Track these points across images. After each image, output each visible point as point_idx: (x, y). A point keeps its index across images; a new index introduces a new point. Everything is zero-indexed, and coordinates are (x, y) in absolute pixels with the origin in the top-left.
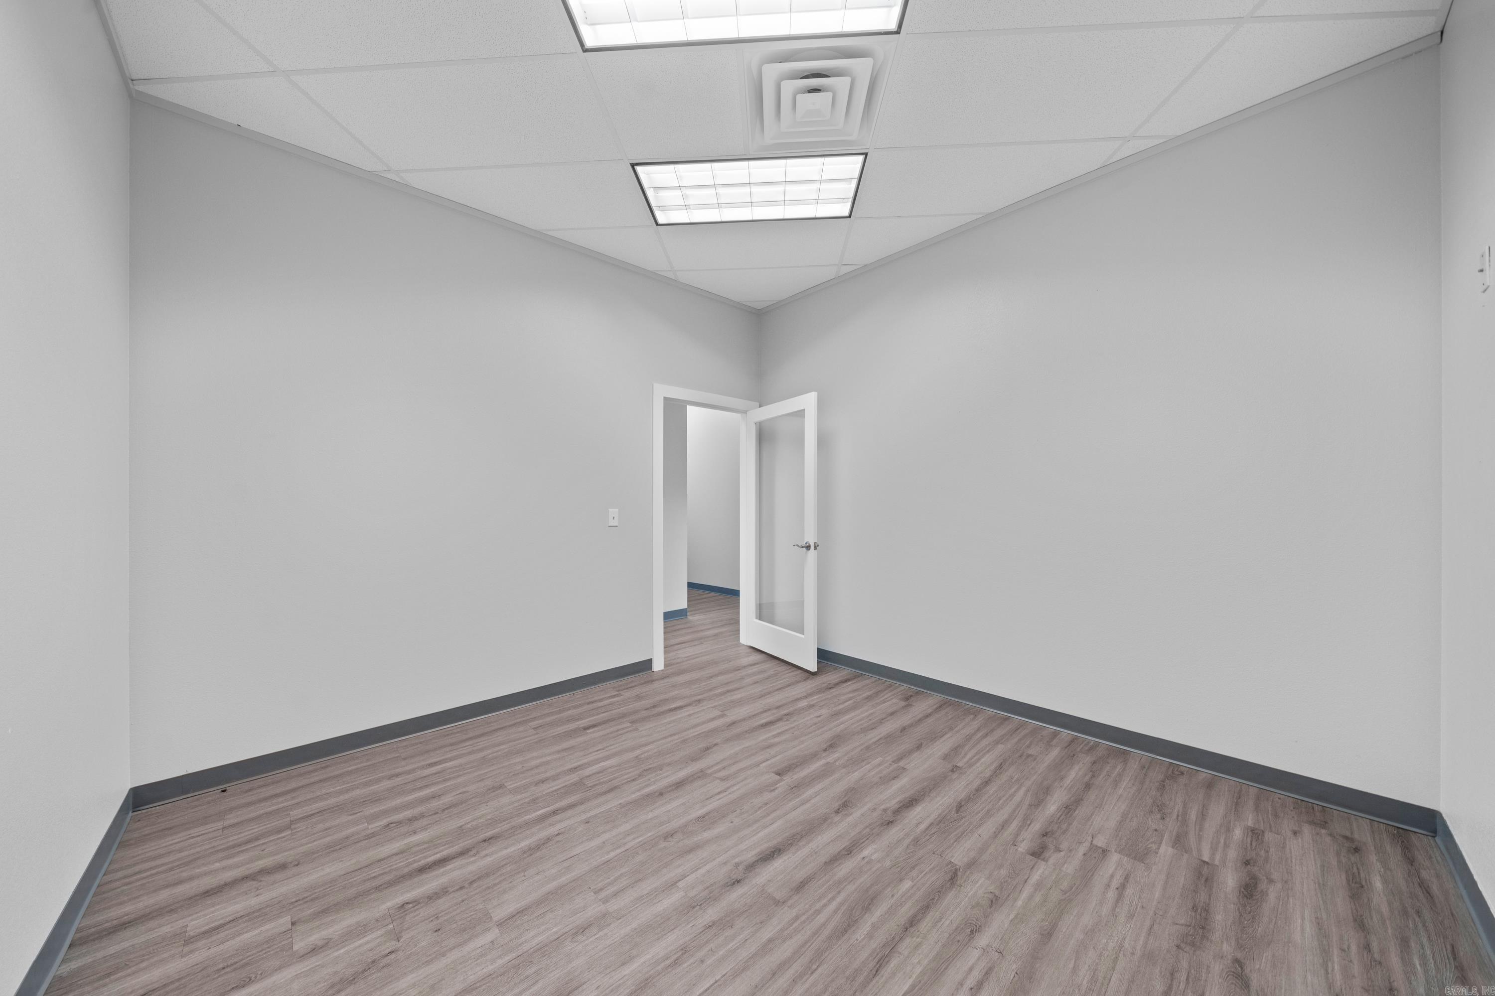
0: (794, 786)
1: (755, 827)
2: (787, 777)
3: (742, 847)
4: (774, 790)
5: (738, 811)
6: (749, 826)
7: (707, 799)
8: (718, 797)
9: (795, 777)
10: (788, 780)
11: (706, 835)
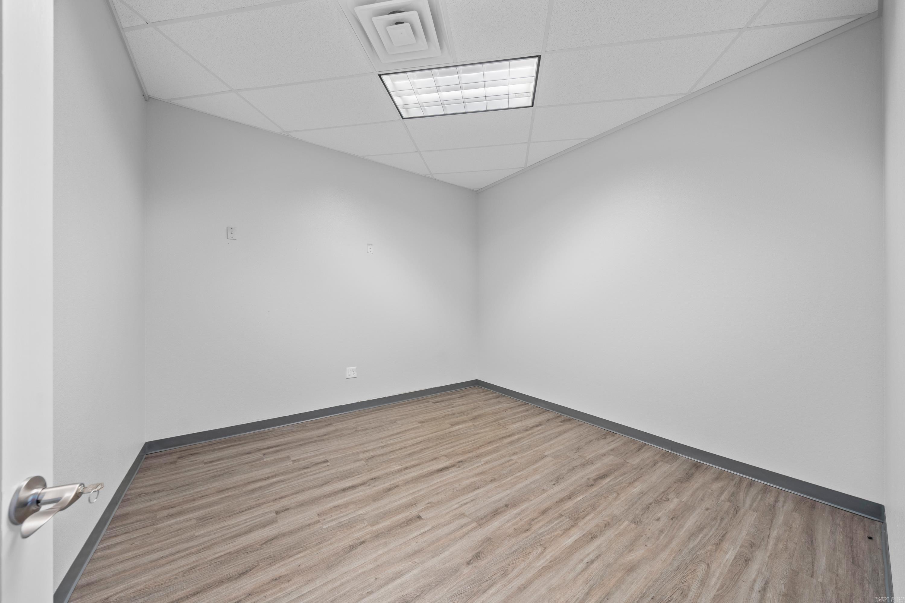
0: (413, 506)
1: (447, 482)
2: (414, 513)
3: (456, 473)
4: (429, 503)
5: (455, 491)
6: (450, 483)
7: (474, 499)
8: (467, 500)
9: (408, 514)
10: (414, 512)
11: (474, 480)
